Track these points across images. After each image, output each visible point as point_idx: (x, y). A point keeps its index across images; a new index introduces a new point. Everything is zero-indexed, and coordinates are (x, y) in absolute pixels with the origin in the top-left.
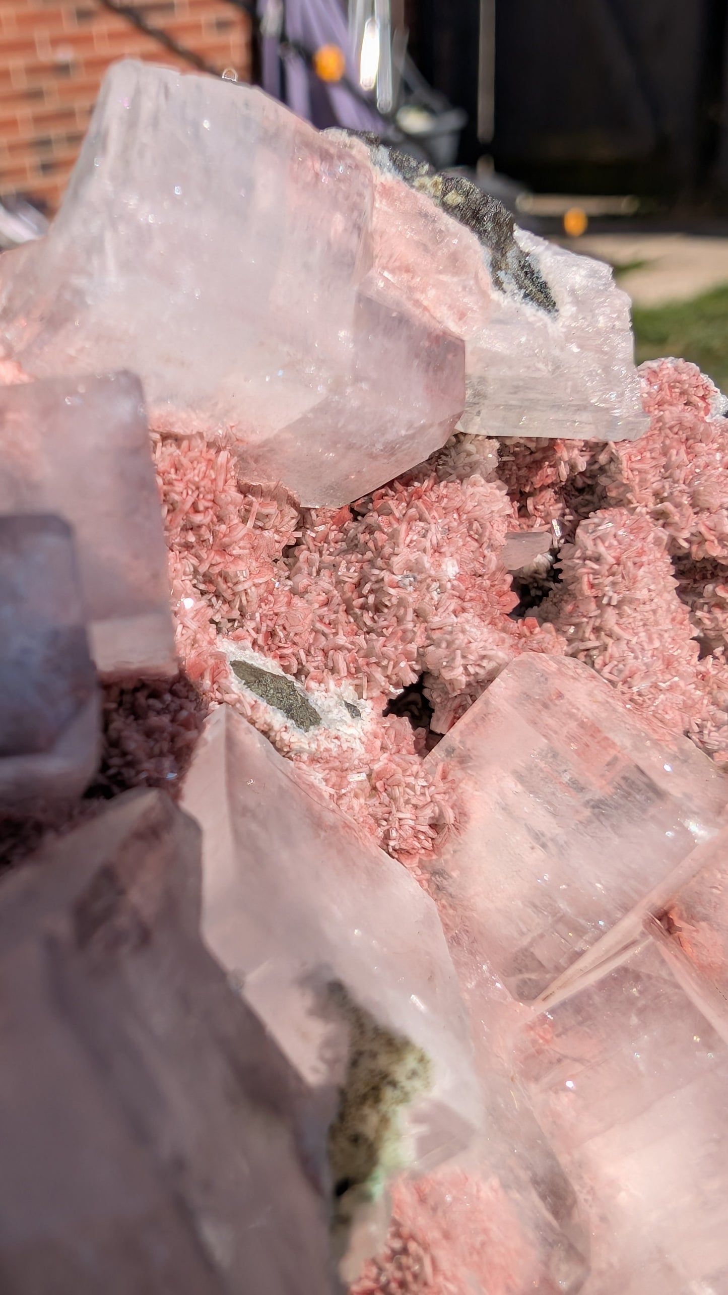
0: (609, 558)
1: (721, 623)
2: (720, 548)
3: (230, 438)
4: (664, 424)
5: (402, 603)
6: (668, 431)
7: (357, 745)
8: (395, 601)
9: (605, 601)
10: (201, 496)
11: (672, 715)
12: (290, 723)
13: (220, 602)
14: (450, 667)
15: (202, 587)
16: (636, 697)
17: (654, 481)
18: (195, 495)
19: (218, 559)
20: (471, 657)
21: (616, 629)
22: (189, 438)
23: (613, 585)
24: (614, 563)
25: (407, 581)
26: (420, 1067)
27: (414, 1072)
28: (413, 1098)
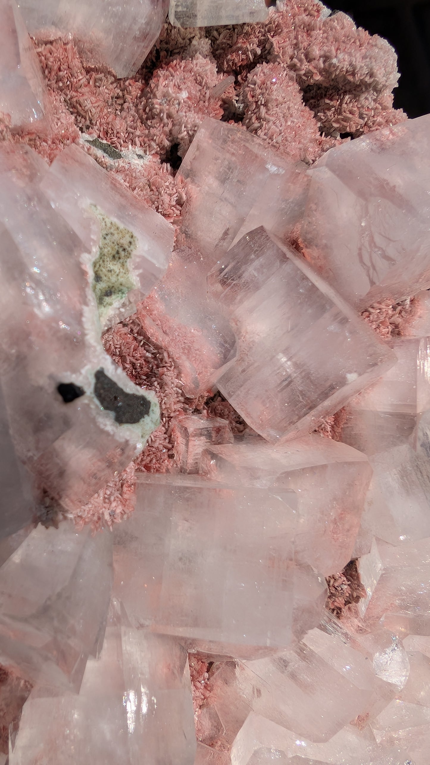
0: (259, 82)
1: (329, 117)
2: (320, 77)
3: (76, 40)
4: (296, 25)
5: (161, 111)
6: (298, 28)
7: (140, 168)
8: (158, 111)
9: (259, 103)
10: (62, 64)
11: (294, 152)
12: (105, 155)
13: (80, 118)
14: (180, 133)
15: (71, 110)
16: (275, 144)
17: (290, 51)
18: (59, 63)
19: (74, 94)
20: (189, 126)
21: (267, 116)
22: (55, 40)
23: (263, 94)
24: (261, 84)
25: (164, 101)
26: (132, 240)
27: (130, 243)
28: (132, 256)
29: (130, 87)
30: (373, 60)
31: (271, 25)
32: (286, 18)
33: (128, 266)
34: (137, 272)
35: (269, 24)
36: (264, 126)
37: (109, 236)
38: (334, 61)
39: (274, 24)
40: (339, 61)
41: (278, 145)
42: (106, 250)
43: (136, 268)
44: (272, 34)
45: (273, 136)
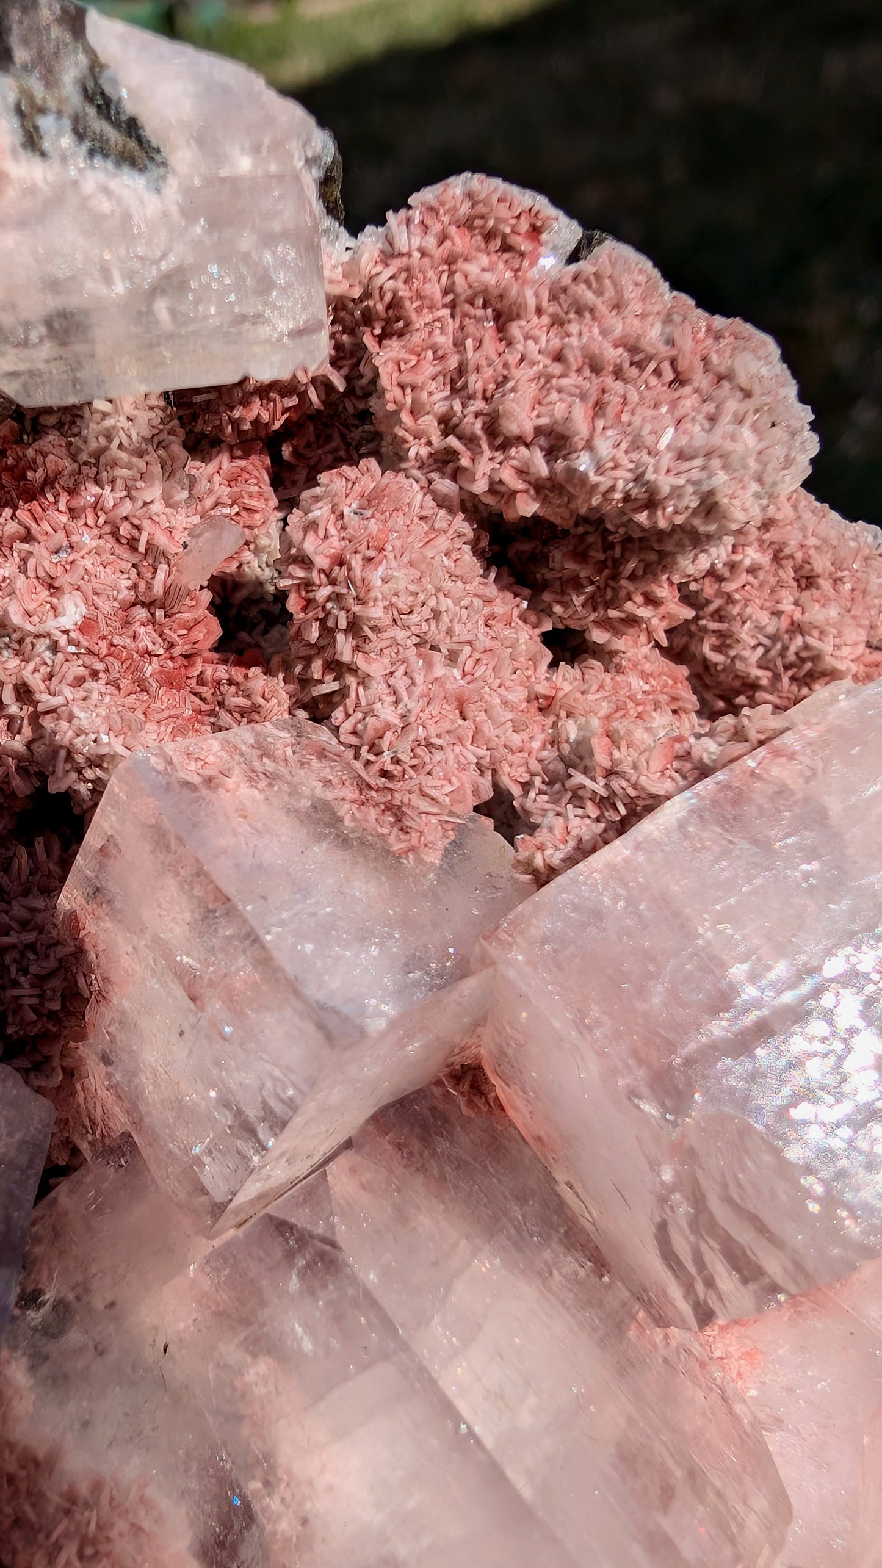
2: (537, 505)
4: (456, 296)
6: (466, 309)
16: (390, 767)
17: (437, 398)
23: (337, 598)
24: (332, 565)
30: (716, 463)
31: (371, 303)
32: (421, 276)
35: (361, 299)
36: (353, 695)
38: (583, 463)
39: (382, 298)
40: (600, 470)
41: (399, 768)
44: (378, 331)
45: (381, 737)
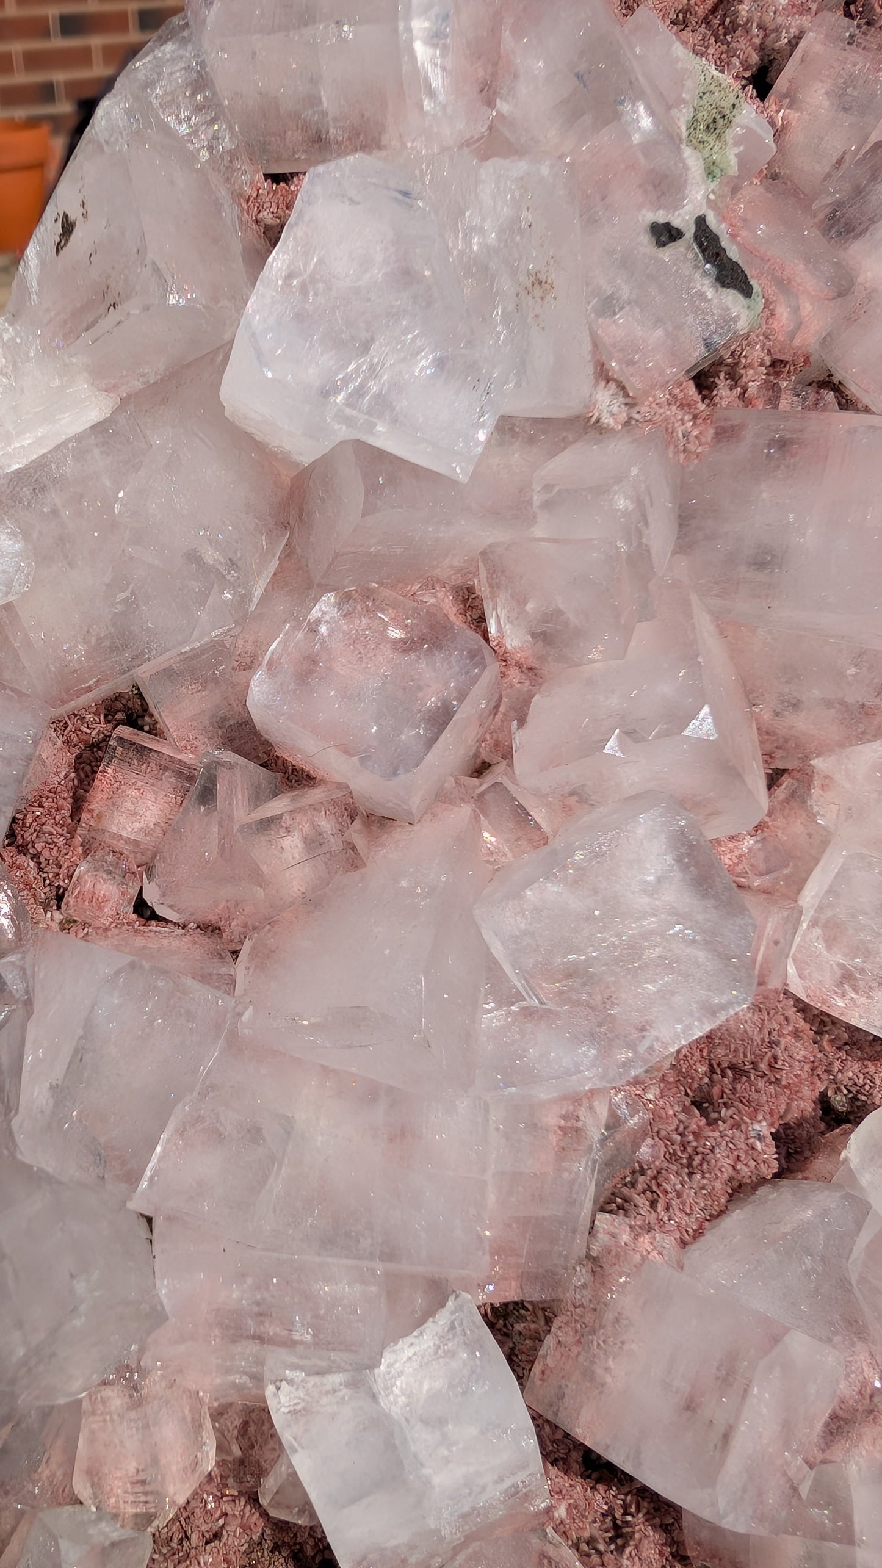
5: (749, 20)
8: (744, 20)
14: (777, 42)
20: (792, 32)
25: (753, 9)
26: (736, 102)
27: (734, 105)
28: (733, 123)
29: (696, 8)
33: (727, 138)
34: (736, 150)
37: (707, 95)
42: (701, 114)
43: (736, 144)
